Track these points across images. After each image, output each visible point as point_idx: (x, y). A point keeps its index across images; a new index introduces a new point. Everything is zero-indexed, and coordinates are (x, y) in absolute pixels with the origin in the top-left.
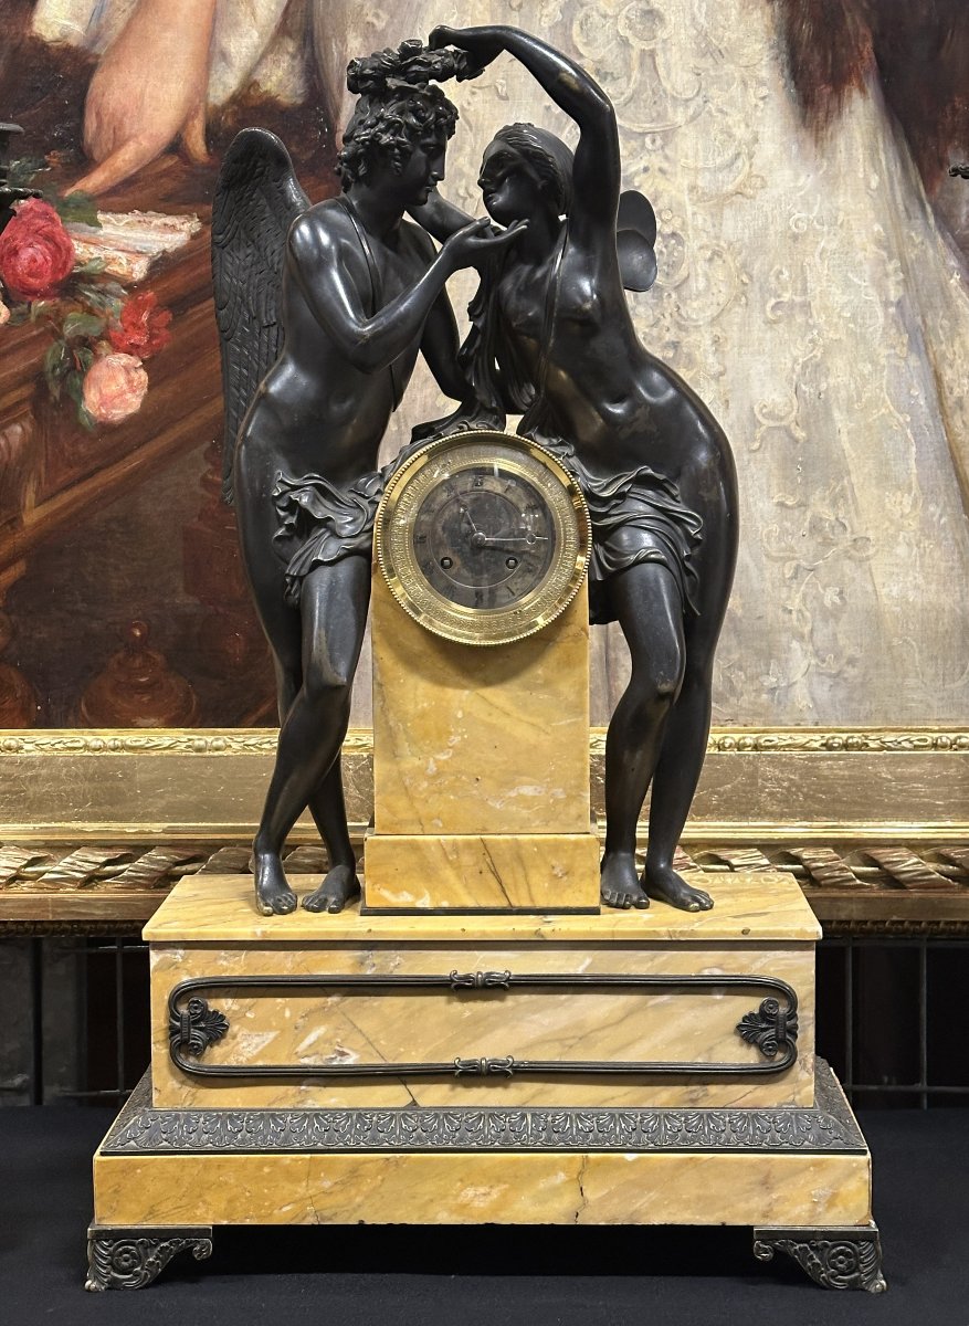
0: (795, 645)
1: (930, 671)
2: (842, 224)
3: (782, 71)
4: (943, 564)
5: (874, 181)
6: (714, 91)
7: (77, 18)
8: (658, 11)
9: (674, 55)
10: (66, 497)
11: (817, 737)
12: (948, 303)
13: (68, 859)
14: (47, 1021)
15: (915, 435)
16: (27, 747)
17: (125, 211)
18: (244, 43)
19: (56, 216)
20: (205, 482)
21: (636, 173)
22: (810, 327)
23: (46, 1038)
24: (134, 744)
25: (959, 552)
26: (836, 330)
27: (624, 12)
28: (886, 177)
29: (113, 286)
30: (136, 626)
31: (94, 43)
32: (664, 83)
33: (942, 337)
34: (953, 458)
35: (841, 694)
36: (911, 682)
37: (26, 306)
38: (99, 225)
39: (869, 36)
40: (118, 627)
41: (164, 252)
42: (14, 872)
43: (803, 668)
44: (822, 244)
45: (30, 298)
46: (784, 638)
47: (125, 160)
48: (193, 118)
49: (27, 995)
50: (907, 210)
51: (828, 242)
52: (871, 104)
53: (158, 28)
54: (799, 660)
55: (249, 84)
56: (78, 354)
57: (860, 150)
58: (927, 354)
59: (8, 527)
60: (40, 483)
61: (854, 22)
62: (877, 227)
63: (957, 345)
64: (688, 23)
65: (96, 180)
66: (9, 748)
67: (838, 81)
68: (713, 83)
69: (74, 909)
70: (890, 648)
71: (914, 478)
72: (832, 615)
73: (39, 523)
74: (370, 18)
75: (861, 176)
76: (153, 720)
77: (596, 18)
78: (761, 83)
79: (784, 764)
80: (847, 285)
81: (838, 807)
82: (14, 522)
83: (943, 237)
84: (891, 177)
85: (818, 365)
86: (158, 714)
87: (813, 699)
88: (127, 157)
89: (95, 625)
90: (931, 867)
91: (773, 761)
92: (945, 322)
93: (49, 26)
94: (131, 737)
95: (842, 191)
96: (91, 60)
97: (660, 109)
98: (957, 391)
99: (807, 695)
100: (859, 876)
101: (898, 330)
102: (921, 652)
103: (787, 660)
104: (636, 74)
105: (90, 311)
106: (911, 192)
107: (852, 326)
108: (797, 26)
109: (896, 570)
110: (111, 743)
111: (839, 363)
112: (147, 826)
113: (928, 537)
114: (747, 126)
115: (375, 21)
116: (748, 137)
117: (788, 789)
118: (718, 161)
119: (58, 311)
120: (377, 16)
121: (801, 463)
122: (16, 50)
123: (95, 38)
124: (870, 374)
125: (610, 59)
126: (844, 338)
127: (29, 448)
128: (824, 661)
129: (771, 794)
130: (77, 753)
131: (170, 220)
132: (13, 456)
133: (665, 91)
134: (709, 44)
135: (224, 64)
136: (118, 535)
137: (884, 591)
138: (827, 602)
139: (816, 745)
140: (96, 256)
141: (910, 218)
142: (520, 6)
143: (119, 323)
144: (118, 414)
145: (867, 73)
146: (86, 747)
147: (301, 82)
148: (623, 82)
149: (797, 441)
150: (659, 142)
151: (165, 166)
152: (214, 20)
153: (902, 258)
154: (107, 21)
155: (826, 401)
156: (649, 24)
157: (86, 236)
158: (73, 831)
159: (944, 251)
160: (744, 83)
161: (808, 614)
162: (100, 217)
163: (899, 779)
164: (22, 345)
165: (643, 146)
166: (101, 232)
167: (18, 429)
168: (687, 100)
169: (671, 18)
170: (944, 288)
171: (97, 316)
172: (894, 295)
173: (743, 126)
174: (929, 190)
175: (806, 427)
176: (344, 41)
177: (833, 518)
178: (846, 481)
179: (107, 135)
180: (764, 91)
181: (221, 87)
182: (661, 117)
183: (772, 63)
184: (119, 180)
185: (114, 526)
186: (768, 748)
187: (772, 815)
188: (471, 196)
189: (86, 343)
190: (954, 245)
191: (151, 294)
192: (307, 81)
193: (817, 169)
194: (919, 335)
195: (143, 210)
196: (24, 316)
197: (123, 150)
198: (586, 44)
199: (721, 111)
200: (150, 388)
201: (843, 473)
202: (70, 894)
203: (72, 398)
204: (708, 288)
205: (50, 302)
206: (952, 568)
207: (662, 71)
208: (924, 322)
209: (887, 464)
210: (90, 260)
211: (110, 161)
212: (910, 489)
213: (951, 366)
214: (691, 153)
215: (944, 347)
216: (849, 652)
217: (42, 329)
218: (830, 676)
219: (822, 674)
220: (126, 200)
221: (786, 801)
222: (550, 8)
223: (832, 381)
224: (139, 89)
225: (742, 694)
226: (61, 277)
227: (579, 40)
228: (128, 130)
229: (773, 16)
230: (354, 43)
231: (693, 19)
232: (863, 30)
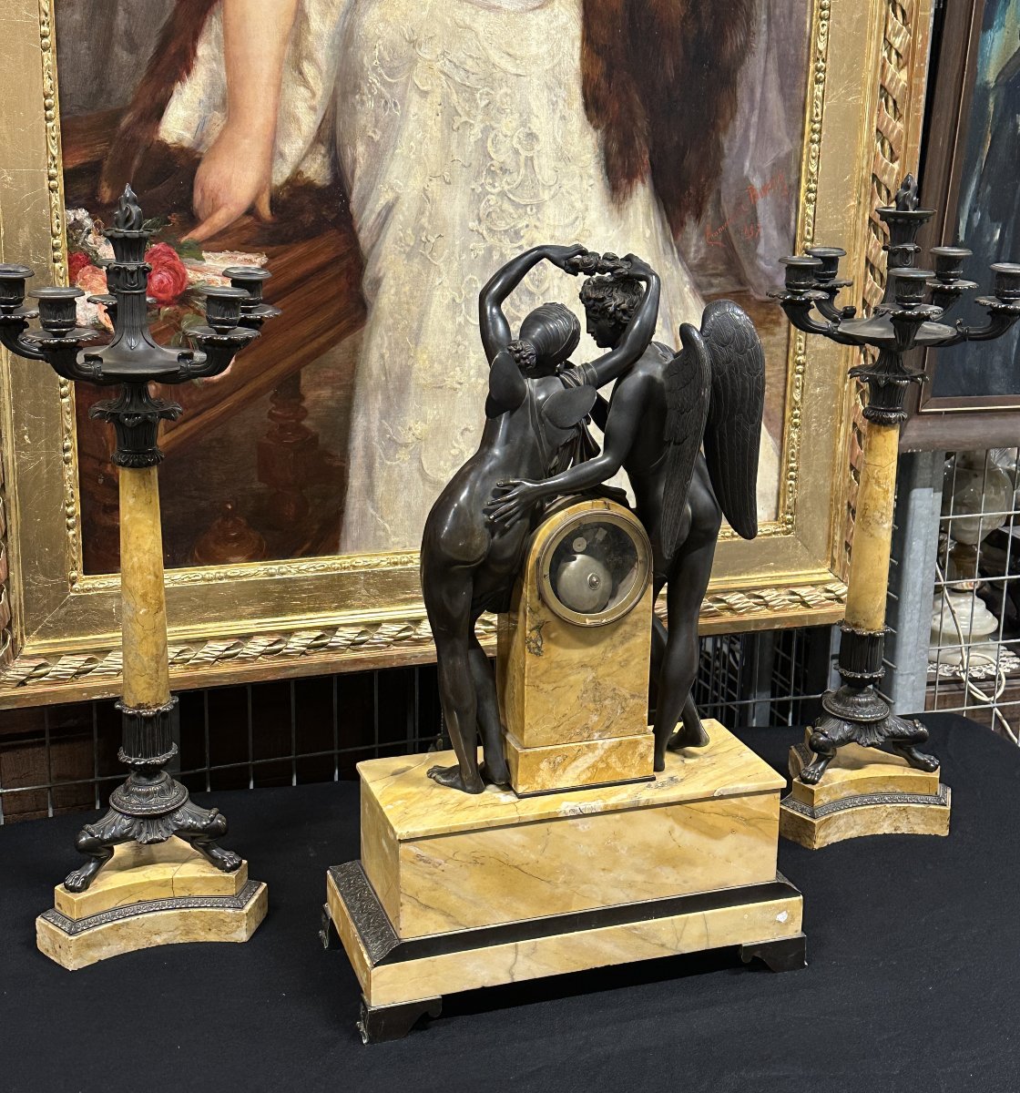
3: (602, 170)
5: (648, 233)
6: (565, 181)
7: (188, 129)
8: (535, 134)
9: (544, 160)
10: (184, 428)
12: (683, 301)
13: (202, 650)
17: (220, 251)
18: (294, 147)
19: (175, 254)
20: (271, 415)
21: (522, 228)
24: (232, 575)
27: (516, 134)
28: (653, 231)
30: (228, 503)
31: (199, 145)
32: (538, 177)
33: (680, 319)
37: (156, 311)
38: (203, 260)
39: (647, 150)
40: (217, 504)
45: (160, 306)
47: (220, 219)
48: (263, 192)
50: (664, 250)
52: (647, 190)
55: (297, 173)
56: (191, 340)
57: (641, 216)
58: (672, 330)
61: (640, 143)
64: (552, 141)
65: (201, 232)
67: (631, 176)
68: (564, 177)
69: (212, 680)
73: (167, 443)
74: (370, 134)
75: (641, 230)
76: (241, 559)
77: (501, 137)
78: (590, 177)
83: (682, 265)
84: (656, 231)
88: (221, 217)
89: (203, 504)
92: (681, 311)
93: (169, 134)
95: (631, 239)
96: (197, 156)
97: (536, 191)
104: (522, 171)
105: (198, 313)
106: (667, 239)
108: (609, 144)
110: (219, 576)
114: (582, 201)
116: (583, 207)
118: (567, 221)
119: (177, 313)
120: (374, 132)
122: (148, 148)
123: (200, 142)
125: (508, 161)
130: (199, 583)
131: (248, 256)
133: (539, 181)
134: (563, 153)
135: (281, 160)
136: (217, 449)
140: (202, 279)
141: (665, 253)
142: (458, 128)
145: (645, 172)
146: (203, 579)
147: (329, 171)
148: (515, 174)
150: (534, 210)
151: (245, 222)
152: (275, 132)
153: (661, 276)
154: (207, 131)
156: (530, 142)
157: (195, 266)
158: (199, 631)
159: (682, 272)
160: (581, 177)
162: (204, 254)
164: (155, 335)
165: (526, 213)
166: (205, 264)
168: (550, 186)
169: (543, 138)
171: (202, 315)
173: (580, 201)
174: (675, 237)
176: (355, 148)
179: (208, 204)
180: (591, 182)
181: (280, 174)
182: (536, 195)
183: (597, 165)
184: (216, 232)
185: (214, 444)
190: (687, 269)
192: (332, 171)
193: (619, 226)
194: (668, 319)
195: (232, 251)
196: (157, 317)
197: (218, 213)
198: (495, 152)
199: (568, 192)
202: (206, 670)
204: (559, 294)
205: (173, 308)
207: (536, 168)
208: (671, 311)
210: (198, 281)
211: (210, 219)
214: (552, 216)
220: (219, 244)
222: (476, 130)
224: (228, 175)
226: (179, 292)
227: (491, 149)
228: (221, 200)
229: (597, 139)
230: (361, 149)
231: (555, 139)
232: (645, 148)
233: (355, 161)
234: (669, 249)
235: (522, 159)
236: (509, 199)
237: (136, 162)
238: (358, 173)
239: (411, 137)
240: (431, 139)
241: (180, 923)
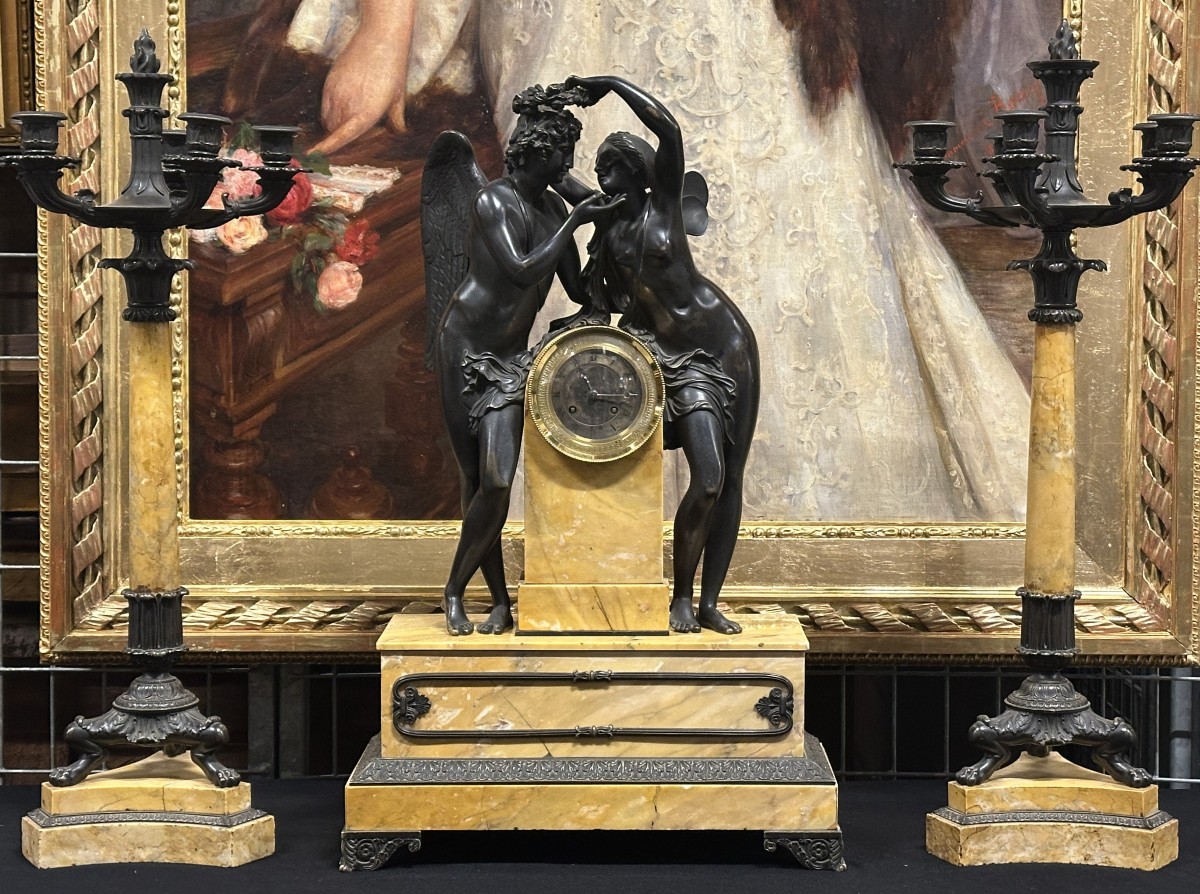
0: (806, 465)
1: (897, 484)
2: (837, 181)
3: (797, 77)
4: (906, 411)
5: (860, 152)
6: (751, 90)
7: (318, 34)
8: (713, 36)
9: (725, 66)
10: (305, 359)
11: (820, 528)
12: (909, 234)
13: (305, 609)
14: (284, 725)
15: (887, 322)
16: (275, 532)
17: (349, 164)
18: (432, 53)
20: (401, 350)
21: (698, 144)
22: (816, 249)
23: (283, 738)
24: (350, 531)
25: (917, 403)
26: (834, 252)
27: (690, 36)
28: (867, 149)
29: (339, 216)
30: (351, 449)
31: (329, 51)
32: (717, 83)
33: (905, 257)
34: (913, 338)
35: (837, 499)
36: (884, 491)
37: (279, 229)
38: (330, 174)
39: (855, 54)
40: (339, 450)
41: (375, 192)
42: (268, 618)
43: (812, 479)
44: (824, 193)
45: (282, 223)
46: (798, 461)
47: (350, 130)
48: (396, 102)
49: (270, 708)
50: (881, 171)
51: (828, 192)
52: (857, 99)
53: (373, 42)
54: (809, 476)
55: (435, 80)
56: (314, 262)
57: (850, 131)
58: (895, 268)
59: (264, 380)
60: (286, 350)
61: (845, 46)
62: (861, 183)
63: (915, 264)
64: (734, 44)
65: (329, 144)
66: (263, 533)
67: (836, 84)
68: (751, 85)
70: (870, 468)
71: (886, 352)
72: (830, 445)
73: (284, 378)
74: (518, 37)
75: (850, 148)
76: (362, 515)
77: (672, 39)
78: (783, 84)
79: (798, 547)
80: (841, 221)
81: (834, 576)
82: (268, 376)
83: (906, 190)
84: (870, 150)
85: (821, 275)
86: (366, 511)
87: (818, 502)
88: (350, 128)
89: (323, 448)
90: (896, 616)
91: (790, 545)
92: (907, 247)
93: (298, 40)
94: (348, 526)
95: (837, 158)
96: (327, 63)
97: (715, 101)
98: (915, 294)
99: (814, 500)
100: (846, 622)
101: (876, 252)
102: (891, 470)
103: (800, 476)
104: (698, 78)
105: (323, 232)
106: (884, 159)
107: (844, 248)
108: (807, 47)
109: (874, 415)
110: (334, 530)
111: (836, 273)
112: (359, 587)
113: (896, 392)
114: (774, 113)
115: (522, 39)
116: (775, 120)
117: (800, 564)
118: (754, 136)
119: (301, 232)
120: (523, 36)
121: (810, 341)
122: (276, 56)
123: (331, 48)
124: (857, 281)
125: (681, 67)
126: (839, 256)
127: (279, 326)
128: (825, 476)
129: (789, 567)
130: (311, 536)
131: (380, 171)
132: (268, 331)
133: (718, 89)
134: (748, 57)
135: (417, 66)
136: (340, 386)
137: (866, 429)
138: (828, 437)
139: (820, 534)
140: (328, 195)
141: (883, 177)
142: (620, 31)
143: (343, 241)
144: (341, 303)
145: (854, 79)
146: (316, 533)
147: (470, 79)
148: (690, 82)
149: (807, 326)
150: (714, 123)
151: (377, 134)
152: (412, 37)
153: (878, 203)
154: (339, 37)
155: (827, 301)
156: (708, 44)
157: (321, 181)
158: (307, 591)
159: (907, 199)
160: (772, 84)
161: (814, 444)
162: (332, 168)
163: (877, 557)
164: (276, 256)
165: (703, 126)
166: (332, 179)
167: (272, 313)
168: (733, 95)
169: (723, 40)
170: (906, 224)
171: (327, 235)
172: (873, 228)
173: (771, 113)
174: (896, 157)
175: (814, 317)
176: (500, 53)
177: (831, 379)
178: (840, 354)
179: (337, 113)
180: (785, 90)
181: (416, 82)
182: (715, 106)
183: (791, 71)
184: (345, 144)
185: (337, 380)
186: (786, 535)
187: (789, 582)
188: (586, 157)
189: (321, 255)
191: (365, 221)
192: (474, 78)
193: (821, 143)
194: (890, 255)
195: (361, 164)
196: (278, 235)
197: (347, 124)
198: (664, 57)
199: (755, 103)
200: (364, 285)
201: (839, 348)
202: (306, 632)
203: (310, 291)
204: (747, 221)
205: (296, 226)
206: (912, 414)
207: (716, 76)
208: (893, 247)
209: (868, 342)
210: (324, 198)
211: (340, 131)
212: (883, 360)
213: (911, 277)
214: (736, 131)
215: (906, 264)
216: (844, 469)
217: (290, 245)
218: (830, 487)
219: (823, 485)
220: (348, 157)
221: (799, 572)
222: (641, 33)
223: (831, 285)
224: (359, 84)
225: (769, 499)
226: (303, 209)
227: (659, 53)
228: (352, 110)
229: (791, 41)
230: (507, 53)
231: (737, 41)
232: (851, 51)
233: (500, 67)
234: (887, 171)
235: (698, 65)
236: (683, 109)
237: (263, 70)
238: (504, 80)
239: (565, 41)
240: (588, 43)
241: (166, 838)
